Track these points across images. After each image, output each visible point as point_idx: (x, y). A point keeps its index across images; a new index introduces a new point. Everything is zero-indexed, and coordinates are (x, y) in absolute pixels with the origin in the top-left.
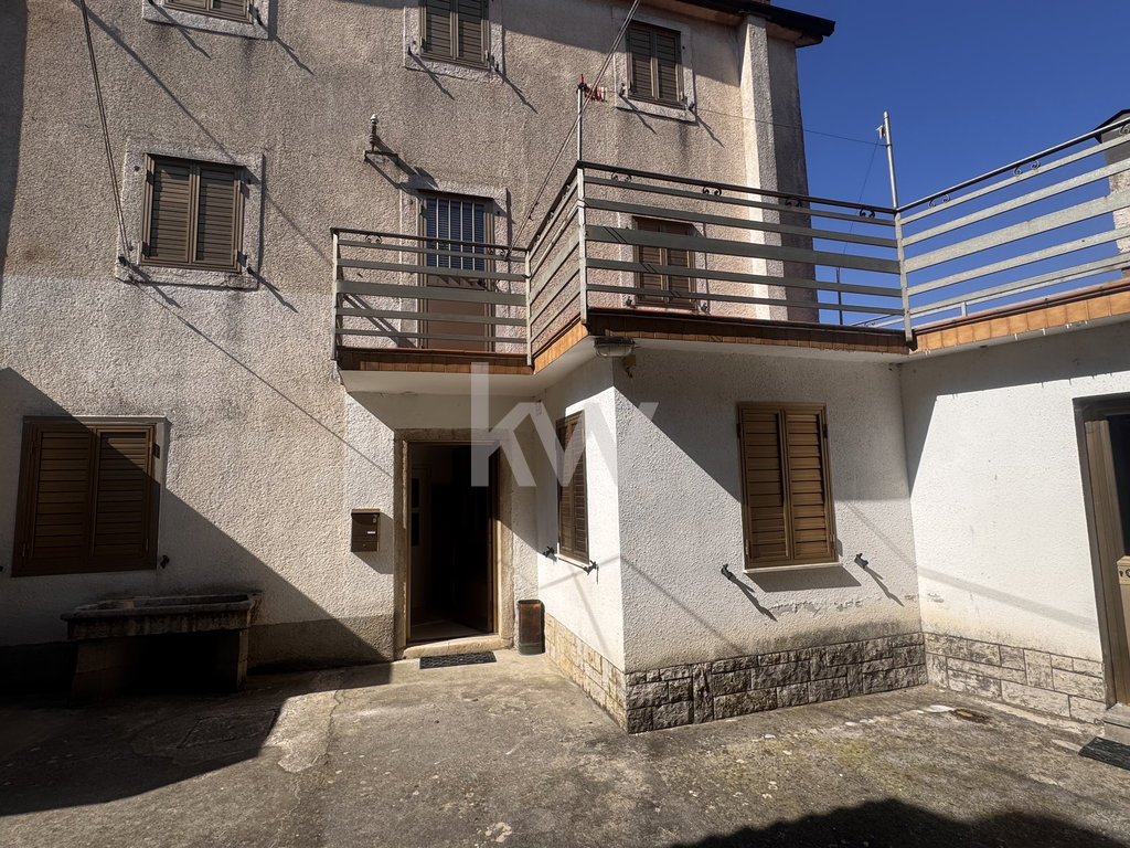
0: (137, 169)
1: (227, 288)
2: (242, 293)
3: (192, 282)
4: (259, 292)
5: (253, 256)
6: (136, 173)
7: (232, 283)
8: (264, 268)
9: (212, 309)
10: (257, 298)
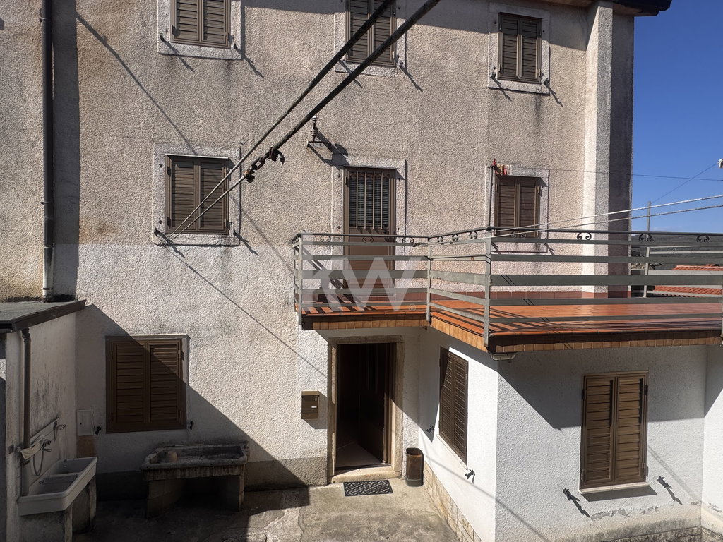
0: (161, 166)
1: (220, 246)
2: (230, 248)
3: (198, 243)
4: (240, 247)
5: (236, 222)
6: (160, 169)
7: (223, 242)
8: (243, 230)
9: (212, 260)
10: (239, 251)
